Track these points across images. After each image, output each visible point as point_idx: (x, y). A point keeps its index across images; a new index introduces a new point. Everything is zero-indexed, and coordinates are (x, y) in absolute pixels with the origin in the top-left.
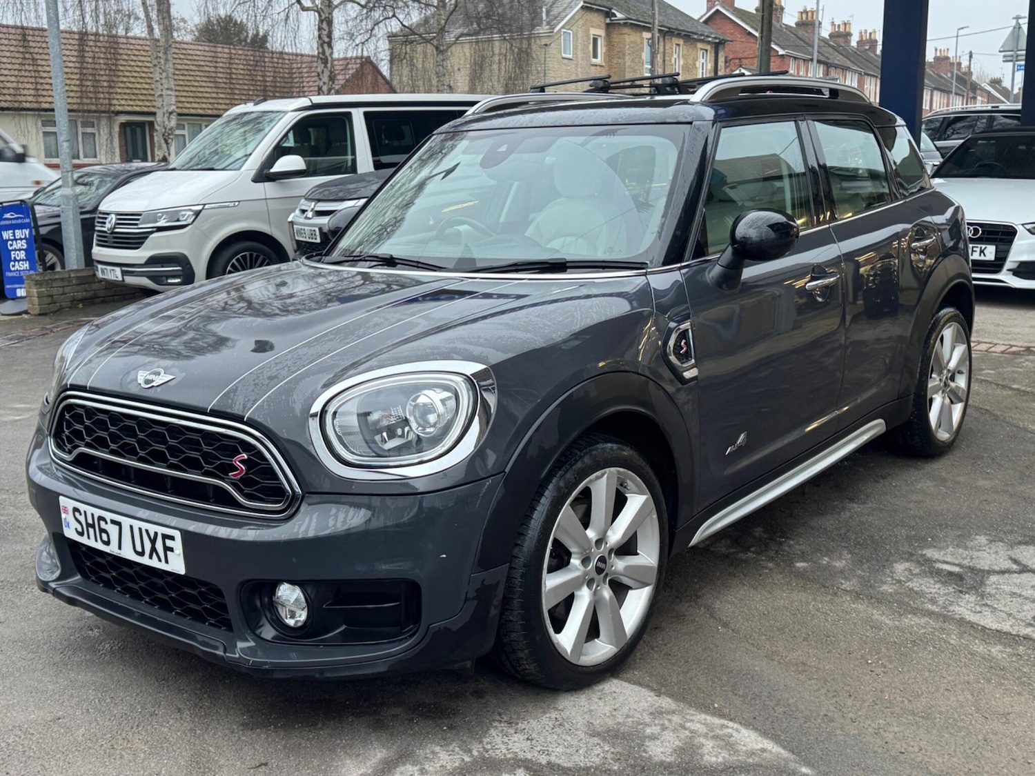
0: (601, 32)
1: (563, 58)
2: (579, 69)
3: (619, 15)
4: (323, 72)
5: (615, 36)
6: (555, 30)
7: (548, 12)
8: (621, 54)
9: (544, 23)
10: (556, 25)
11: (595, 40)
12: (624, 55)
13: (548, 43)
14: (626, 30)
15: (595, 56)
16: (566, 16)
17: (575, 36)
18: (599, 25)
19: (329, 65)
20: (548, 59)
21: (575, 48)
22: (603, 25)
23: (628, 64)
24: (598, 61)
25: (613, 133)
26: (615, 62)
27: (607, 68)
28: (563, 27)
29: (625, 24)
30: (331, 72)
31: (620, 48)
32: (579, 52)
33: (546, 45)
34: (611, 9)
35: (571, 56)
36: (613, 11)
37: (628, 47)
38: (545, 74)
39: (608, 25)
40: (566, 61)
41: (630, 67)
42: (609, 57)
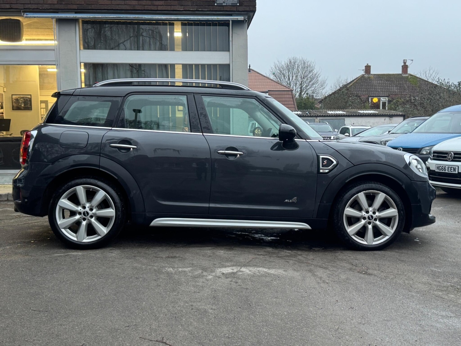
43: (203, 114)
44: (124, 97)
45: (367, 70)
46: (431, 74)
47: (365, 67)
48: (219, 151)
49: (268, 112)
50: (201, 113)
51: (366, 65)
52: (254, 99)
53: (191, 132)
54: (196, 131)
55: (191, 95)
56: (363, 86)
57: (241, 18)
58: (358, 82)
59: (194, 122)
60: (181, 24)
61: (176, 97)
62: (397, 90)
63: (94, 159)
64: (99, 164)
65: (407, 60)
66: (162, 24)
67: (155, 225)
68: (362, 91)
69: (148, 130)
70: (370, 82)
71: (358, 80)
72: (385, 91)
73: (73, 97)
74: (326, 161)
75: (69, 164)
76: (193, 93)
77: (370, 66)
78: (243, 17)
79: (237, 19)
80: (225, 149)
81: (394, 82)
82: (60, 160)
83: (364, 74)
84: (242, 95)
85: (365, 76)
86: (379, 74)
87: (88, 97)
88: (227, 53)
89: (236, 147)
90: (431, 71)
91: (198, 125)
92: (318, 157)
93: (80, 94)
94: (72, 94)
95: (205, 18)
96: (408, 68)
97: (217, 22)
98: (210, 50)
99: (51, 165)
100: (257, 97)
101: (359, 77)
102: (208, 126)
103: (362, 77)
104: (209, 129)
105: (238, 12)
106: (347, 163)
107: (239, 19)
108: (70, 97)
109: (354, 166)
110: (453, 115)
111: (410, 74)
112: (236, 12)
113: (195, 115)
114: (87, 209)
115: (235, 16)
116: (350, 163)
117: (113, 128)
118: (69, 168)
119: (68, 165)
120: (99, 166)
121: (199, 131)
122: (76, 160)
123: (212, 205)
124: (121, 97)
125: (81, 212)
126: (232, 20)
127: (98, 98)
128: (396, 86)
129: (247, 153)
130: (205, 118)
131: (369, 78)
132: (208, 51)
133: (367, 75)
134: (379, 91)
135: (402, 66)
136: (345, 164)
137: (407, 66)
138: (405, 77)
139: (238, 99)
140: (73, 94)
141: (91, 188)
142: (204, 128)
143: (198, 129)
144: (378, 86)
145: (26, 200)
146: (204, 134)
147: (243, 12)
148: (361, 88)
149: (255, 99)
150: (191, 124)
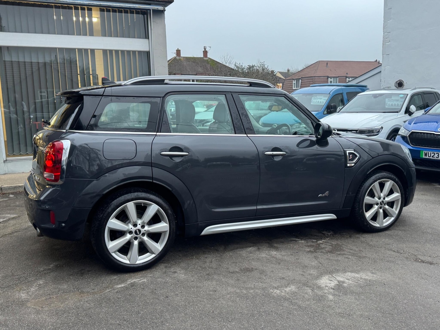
43: (244, 114)
44: (163, 97)
45: (178, 54)
46: (228, 58)
47: (176, 51)
48: (265, 153)
49: (297, 110)
50: (242, 113)
51: (177, 49)
52: (283, 98)
53: (235, 134)
54: (241, 132)
55: (230, 94)
56: (177, 66)
57: (161, 8)
58: (172, 62)
59: (237, 123)
60: (99, 10)
61: (215, 97)
62: (202, 70)
63: (147, 171)
64: (152, 176)
65: (206, 47)
66: (67, 7)
67: (207, 233)
68: (176, 70)
69: (195, 133)
70: (181, 63)
71: (172, 61)
72: (193, 71)
73: (104, 98)
74: (351, 155)
75: (119, 178)
76: (231, 92)
77: (180, 50)
78: (163, 8)
79: (157, 9)
80: (271, 150)
81: (199, 63)
82: (106, 175)
83: (176, 56)
84: (273, 93)
85: (177, 58)
86: (187, 57)
87: (122, 97)
88: (146, 41)
89: (280, 148)
90: (228, 57)
91: (241, 126)
92: (345, 152)
93: (113, 95)
94: (102, 94)
95: (127, 5)
96: (208, 53)
97: (140, 11)
98: (123, 36)
99: (95, 181)
100: (286, 95)
101: (173, 59)
102: (250, 127)
103: (175, 58)
104: (251, 130)
105: (157, 2)
106: (367, 156)
107: (159, 9)
108: (101, 98)
109: (373, 158)
110: (306, 96)
111: (209, 58)
112: (156, 2)
113: (237, 116)
114: (139, 227)
115: (153, 5)
116: (370, 156)
117: (158, 134)
118: (119, 183)
119: (118, 180)
120: (152, 178)
121: (243, 132)
122: (127, 173)
123: (259, 207)
124: (160, 97)
125: (132, 231)
126: (152, 9)
127: (134, 98)
128: (200, 67)
129: (290, 153)
130: (247, 118)
131: (180, 59)
132: (120, 37)
133: (178, 58)
134: (189, 70)
135: (203, 51)
136: (366, 157)
137: (207, 51)
138: (206, 60)
139: (270, 98)
140: (104, 95)
141: (141, 203)
142: (247, 129)
143: (242, 131)
144: (187, 66)
145: (63, 225)
146: (248, 135)
147: (161, 3)
148: (175, 67)
149: (285, 97)
150: (235, 125)
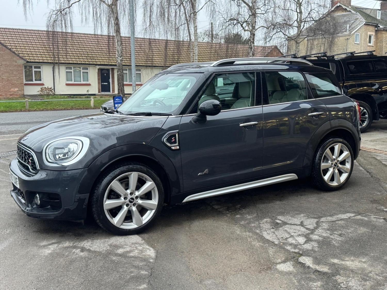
0: (374, 34)
1: (355, 44)
2: (362, 48)
3: (381, 27)
4: (250, 52)
5: (379, 35)
6: (352, 33)
7: (349, 27)
8: (381, 42)
9: (348, 31)
10: (352, 31)
11: (370, 37)
12: (382, 42)
13: (349, 38)
14: (384, 32)
15: (370, 42)
16: (357, 27)
17: (361, 35)
18: (372, 31)
19: (252, 50)
20: (348, 44)
21: (361, 40)
22: (374, 31)
23: (384, 45)
24: (371, 44)
25: (182, 76)
26: (379, 45)
27: (375, 47)
28: (356, 32)
29: (384, 30)
30: (253, 52)
31: (381, 39)
32: (362, 41)
33: (348, 39)
34: (378, 24)
35: (359, 43)
36: (379, 25)
37: (384, 39)
38: (347, 50)
39: (376, 30)
40: (357, 45)
41: (385, 46)
42: (376, 43)
